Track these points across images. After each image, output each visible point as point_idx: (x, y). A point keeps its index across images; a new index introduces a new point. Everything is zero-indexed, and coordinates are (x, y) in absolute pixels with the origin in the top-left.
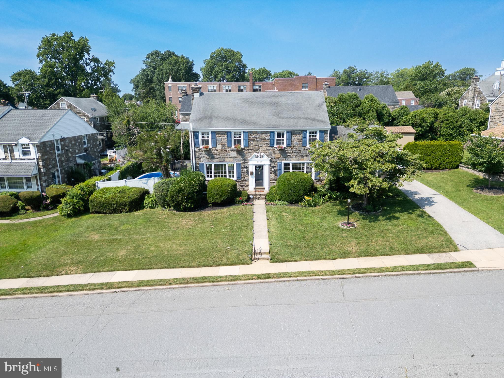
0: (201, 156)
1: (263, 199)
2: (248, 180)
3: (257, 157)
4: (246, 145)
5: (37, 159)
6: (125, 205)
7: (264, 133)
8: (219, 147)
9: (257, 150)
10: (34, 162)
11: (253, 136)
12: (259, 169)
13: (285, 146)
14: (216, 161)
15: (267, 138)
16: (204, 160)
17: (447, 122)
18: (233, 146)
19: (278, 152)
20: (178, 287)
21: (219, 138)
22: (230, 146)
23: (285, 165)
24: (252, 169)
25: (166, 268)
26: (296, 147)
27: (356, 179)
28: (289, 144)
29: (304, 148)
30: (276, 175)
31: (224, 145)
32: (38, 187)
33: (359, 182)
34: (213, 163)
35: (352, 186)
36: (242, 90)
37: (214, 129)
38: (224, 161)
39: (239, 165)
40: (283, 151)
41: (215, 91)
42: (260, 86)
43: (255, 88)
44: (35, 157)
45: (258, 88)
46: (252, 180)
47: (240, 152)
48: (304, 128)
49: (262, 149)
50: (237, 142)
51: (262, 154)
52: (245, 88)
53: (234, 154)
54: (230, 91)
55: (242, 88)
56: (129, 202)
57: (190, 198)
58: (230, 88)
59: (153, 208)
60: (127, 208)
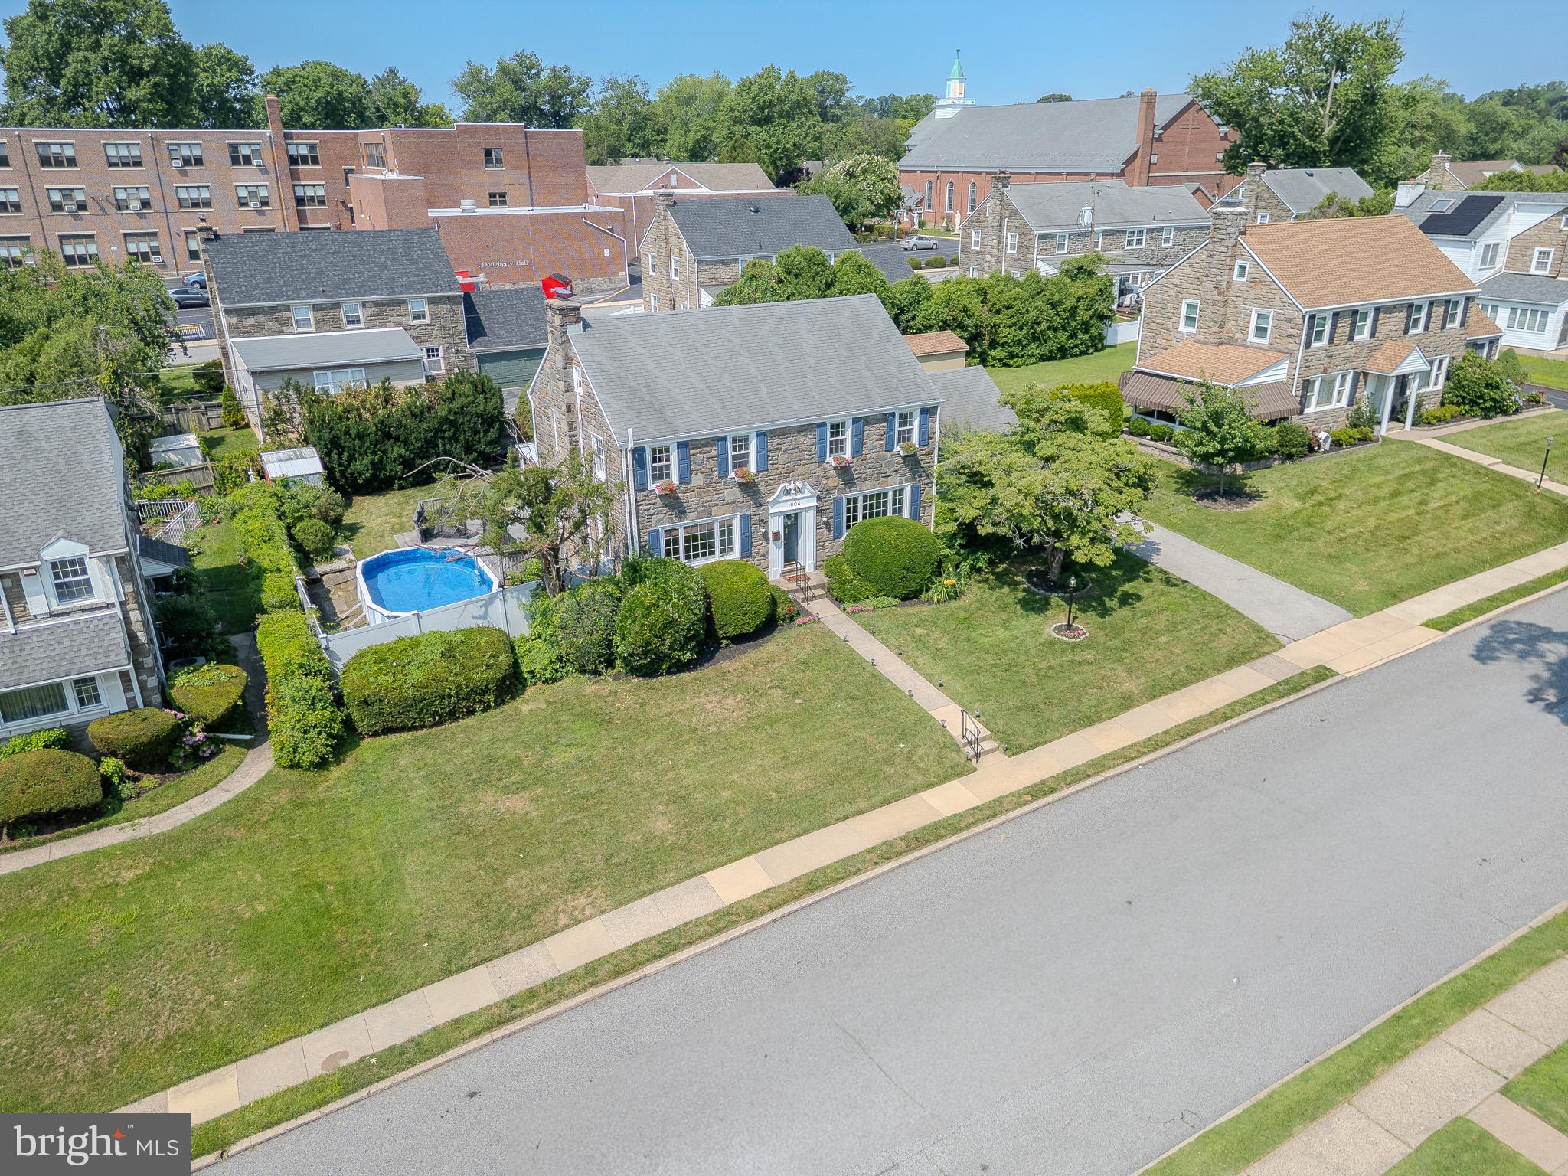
0: (651, 512)
1: (821, 597)
2: (766, 554)
3: (788, 492)
4: (762, 467)
5: (122, 604)
6: (484, 692)
7: (802, 429)
8: (698, 480)
9: (788, 474)
10: (113, 616)
11: (779, 441)
12: (792, 522)
13: (848, 455)
14: (691, 519)
15: (809, 442)
16: (659, 521)
18: (732, 474)
19: (833, 473)
20: (900, 866)
21: (697, 456)
22: (723, 474)
23: (849, 501)
24: (776, 525)
26: (872, 455)
28: (857, 452)
29: (888, 454)
30: (829, 531)
31: (709, 474)
32: (129, 695)
34: (681, 524)
36: (247, 160)
37: (684, 436)
38: (710, 515)
39: (746, 521)
40: (844, 471)
41: (138, 163)
42: (312, 147)
43: (293, 151)
44: (113, 599)
45: (304, 151)
46: (776, 553)
47: (749, 487)
48: (887, 409)
49: (799, 470)
50: (741, 462)
51: (799, 484)
52: (257, 153)
53: (734, 495)
54: (199, 161)
55: (245, 151)
56: (498, 680)
58: (197, 152)
59: (554, 680)
60: (490, 698)
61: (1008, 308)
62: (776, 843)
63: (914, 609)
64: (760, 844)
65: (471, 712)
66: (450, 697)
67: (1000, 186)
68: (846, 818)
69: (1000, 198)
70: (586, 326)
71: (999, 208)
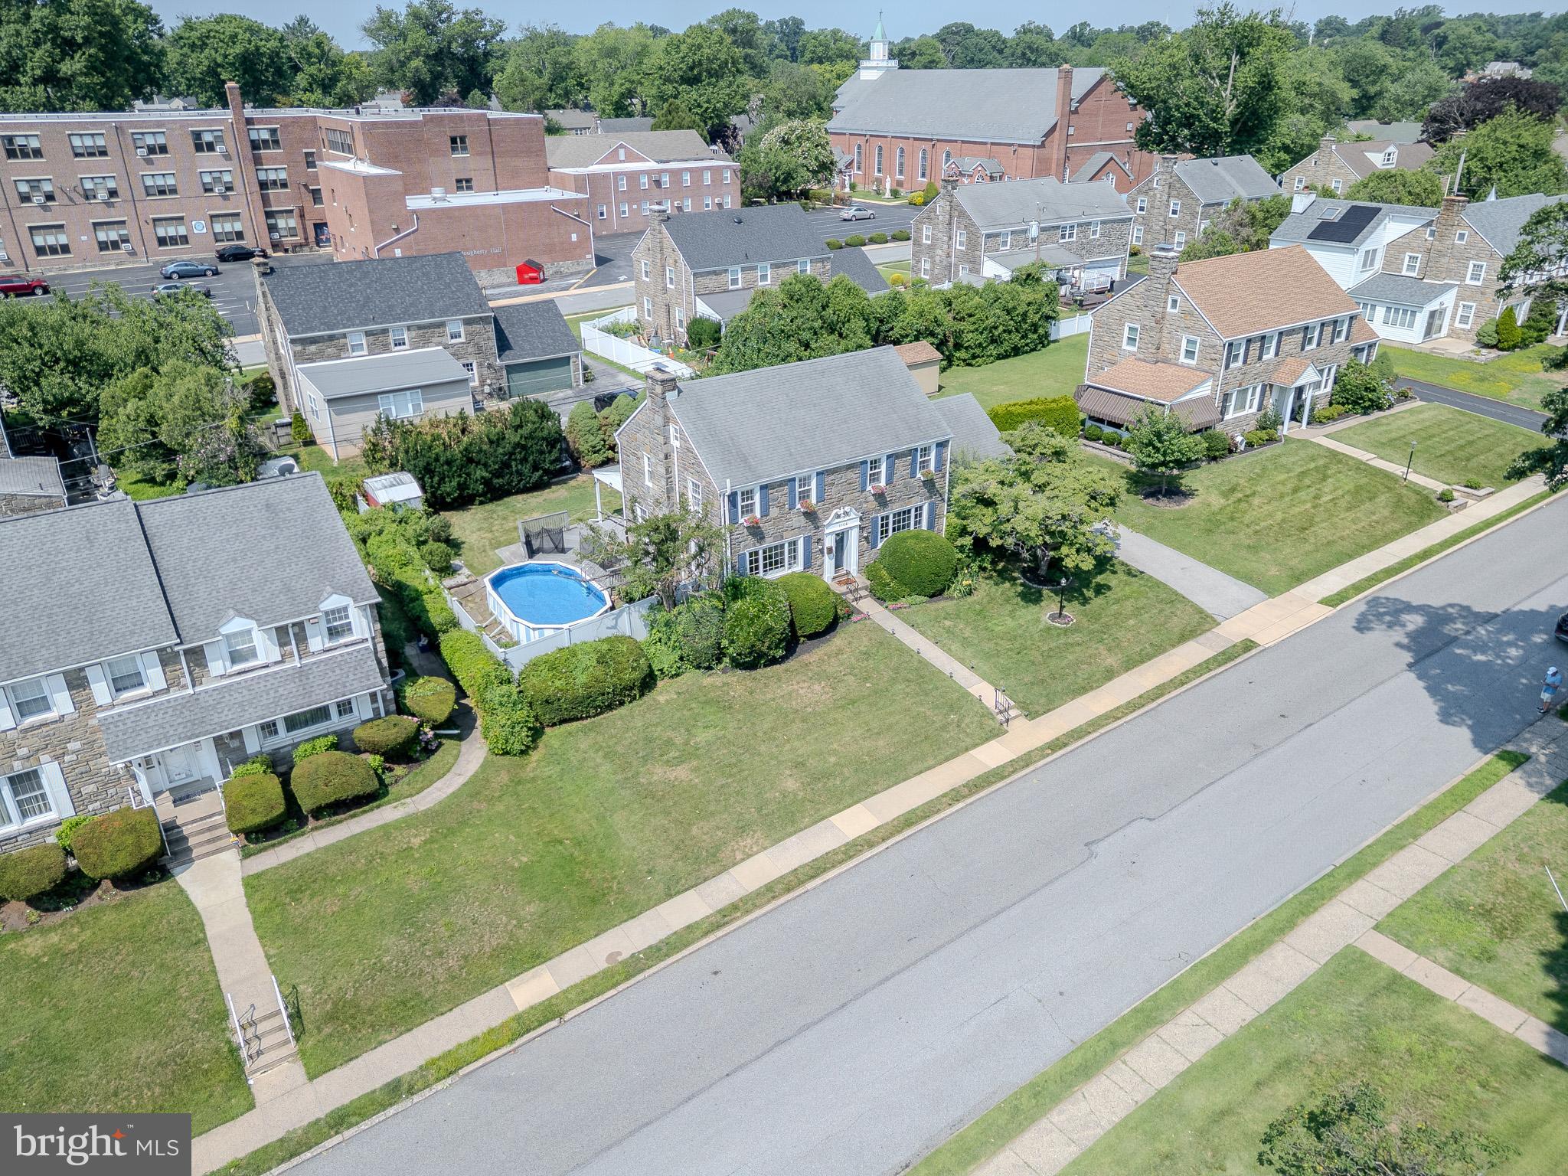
0: (741, 540)
1: (866, 597)
2: (822, 565)
3: (838, 516)
4: (820, 499)
5: (373, 638)
7: (850, 467)
8: (774, 512)
9: (839, 502)
10: (367, 649)
11: (833, 477)
12: (841, 539)
13: (883, 483)
14: (767, 543)
15: (854, 476)
16: (745, 547)
18: (798, 506)
19: (872, 498)
20: (967, 805)
21: (773, 494)
22: (792, 507)
23: (883, 519)
24: (830, 542)
25: (896, 784)
26: (900, 482)
27: (1072, 544)
28: (889, 481)
29: (912, 480)
30: (868, 543)
31: (782, 508)
32: (375, 705)
34: (760, 548)
36: (211, 147)
37: (764, 481)
38: (781, 538)
39: (808, 541)
40: (880, 496)
41: (103, 153)
42: (273, 131)
43: (254, 136)
44: (367, 636)
45: (265, 135)
46: (829, 562)
47: (811, 516)
48: (912, 446)
49: (846, 499)
50: (805, 496)
51: (847, 509)
52: (220, 139)
53: (800, 521)
54: (163, 149)
55: (207, 138)
58: (161, 140)
59: (677, 675)
62: (876, 793)
63: (940, 604)
64: (864, 795)
65: (622, 703)
66: (607, 693)
67: (950, 188)
68: (921, 772)
69: (949, 199)
70: (680, 392)
71: (948, 208)
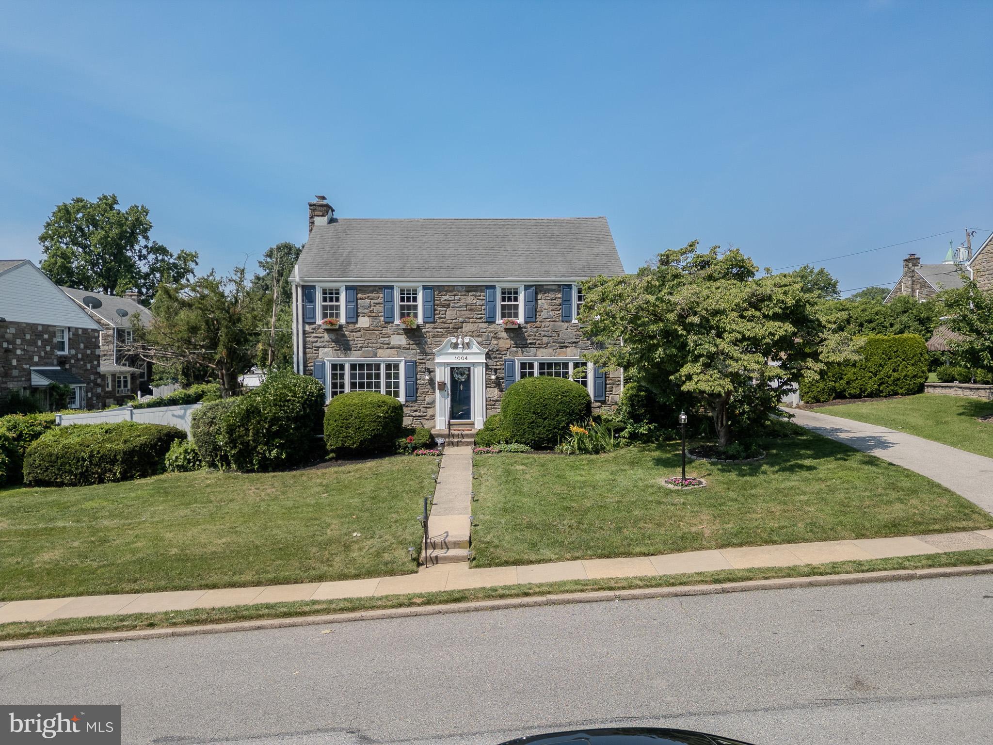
0: (318, 344)
1: (468, 444)
2: (432, 404)
3: (456, 346)
4: (430, 318)
6: (113, 462)
7: (470, 289)
8: (364, 322)
9: (456, 329)
11: (446, 297)
12: (460, 376)
13: (521, 320)
14: (355, 357)
15: (479, 302)
16: (325, 354)
17: (872, 325)
18: (397, 321)
19: (504, 335)
21: (364, 301)
22: (389, 320)
23: (523, 366)
24: (442, 375)
26: (547, 324)
28: (531, 317)
29: (565, 325)
30: (501, 391)
31: (375, 318)
33: (707, 366)
34: (349, 360)
35: (689, 377)
37: (354, 279)
38: (375, 355)
39: (412, 367)
40: (516, 333)
46: (442, 404)
47: (414, 334)
48: (564, 280)
49: (467, 327)
50: (407, 311)
51: (467, 340)
53: (400, 340)
56: (125, 453)
57: (277, 434)
59: (186, 469)
60: (118, 469)
61: (870, 321)
66: (84, 460)
70: (332, 221)
71: (910, 283)
